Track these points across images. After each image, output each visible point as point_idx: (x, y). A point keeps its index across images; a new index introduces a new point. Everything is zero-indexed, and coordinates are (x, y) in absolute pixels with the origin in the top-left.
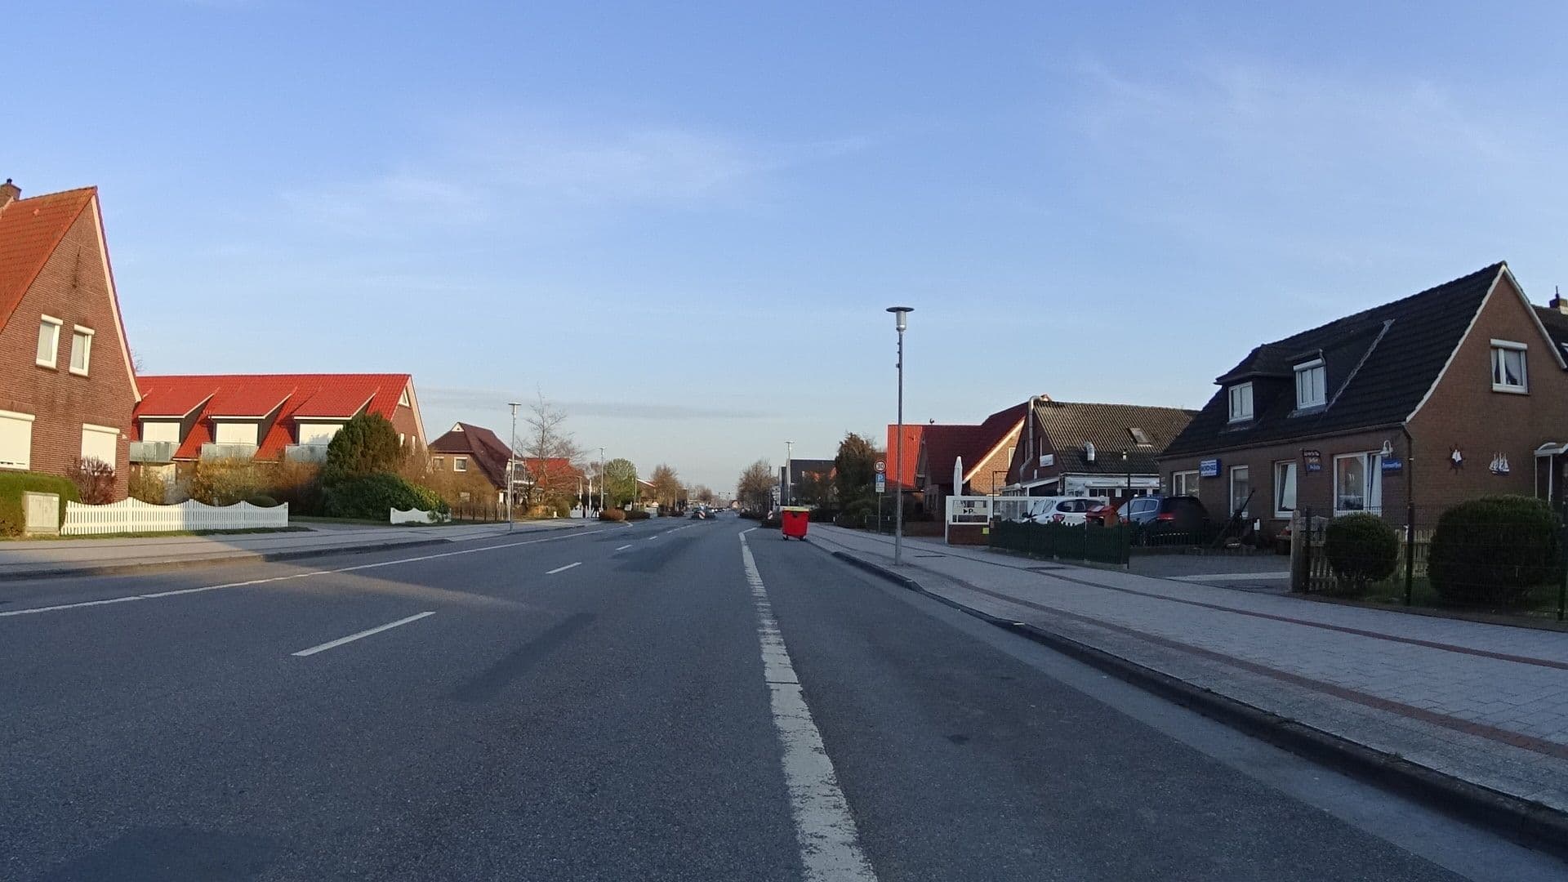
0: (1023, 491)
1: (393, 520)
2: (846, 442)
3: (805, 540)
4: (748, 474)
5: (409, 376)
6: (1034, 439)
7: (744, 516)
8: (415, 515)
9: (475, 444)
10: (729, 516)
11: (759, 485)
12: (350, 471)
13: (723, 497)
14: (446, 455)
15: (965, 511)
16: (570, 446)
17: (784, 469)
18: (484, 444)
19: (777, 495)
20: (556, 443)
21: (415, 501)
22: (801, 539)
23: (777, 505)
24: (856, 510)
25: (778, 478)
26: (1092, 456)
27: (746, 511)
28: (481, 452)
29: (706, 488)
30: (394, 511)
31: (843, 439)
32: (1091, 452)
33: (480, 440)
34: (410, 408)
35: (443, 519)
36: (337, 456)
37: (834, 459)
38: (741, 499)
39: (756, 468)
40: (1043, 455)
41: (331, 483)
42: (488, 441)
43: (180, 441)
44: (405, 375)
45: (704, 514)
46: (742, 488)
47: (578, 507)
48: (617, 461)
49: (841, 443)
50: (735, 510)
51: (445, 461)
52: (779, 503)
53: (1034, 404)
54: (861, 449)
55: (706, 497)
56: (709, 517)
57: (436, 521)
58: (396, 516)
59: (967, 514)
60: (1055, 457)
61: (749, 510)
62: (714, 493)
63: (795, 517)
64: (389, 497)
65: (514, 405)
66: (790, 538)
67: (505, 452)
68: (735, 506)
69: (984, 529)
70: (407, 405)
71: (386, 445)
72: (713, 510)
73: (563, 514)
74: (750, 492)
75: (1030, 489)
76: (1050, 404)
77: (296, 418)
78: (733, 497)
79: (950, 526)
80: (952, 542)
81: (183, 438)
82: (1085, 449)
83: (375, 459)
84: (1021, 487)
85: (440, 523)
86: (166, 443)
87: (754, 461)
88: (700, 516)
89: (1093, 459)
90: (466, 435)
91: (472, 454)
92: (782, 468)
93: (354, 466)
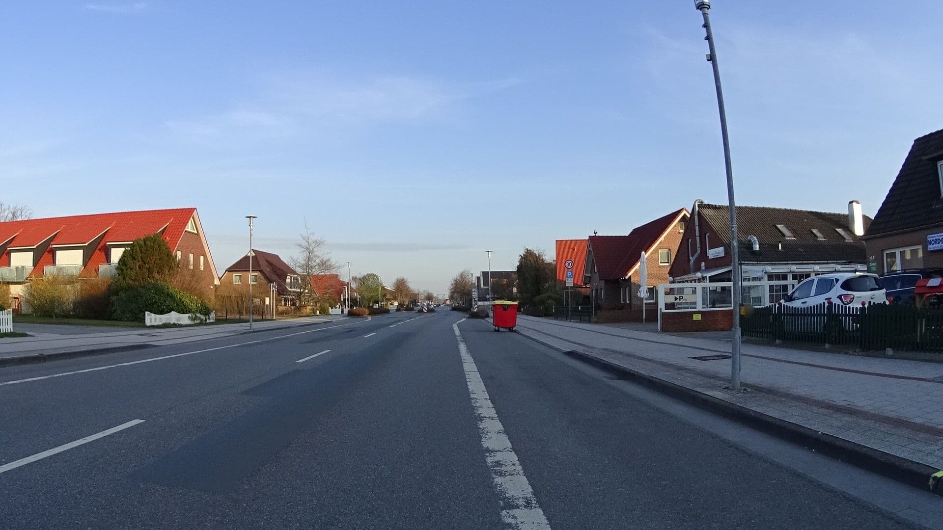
0: (704, 278)
1: (148, 323)
2: (524, 255)
3: (515, 332)
4: (456, 281)
5: (194, 209)
6: (700, 236)
7: (454, 309)
8: (173, 317)
9: (263, 263)
10: (445, 309)
11: (464, 287)
12: (131, 282)
13: (441, 297)
14: (243, 272)
15: (676, 299)
16: (328, 263)
17: (478, 278)
18: (270, 264)
19: (475, 294)
20: (318, 261)
21: (178, 305)
22: (511, 330)
23: (475, 301)
24: (542, 302)
25: (475, 283)
26: (757, 247)
27: (455, 305)
28: (267, 270)
29: (430, 292)
30: (148, 315)
31: (522, 253)
32: (755, 244)
33: (268, 261)
34: (198, 234)
35: (206, 320)
36: (122, 270)
37: (515, 269)
38: (451, 298)
39: (462, 275)
40: (710, 249)
41: (116, 293)
42: (274, 263)
43: (33, 266)
44: (191, 209)
45: (427, 309)
46: (453, 290)
47: (338, 306)
48: (369, 275)
49: (521, 256)
50: (448, 305)
51: (243, 277)
52: (477, 299)
53: (698, 207)
54: (535, 259)
55: (429, 297)
56: (430, 311)
57: (198, 321)
58: (151, 318)
59: (678, 301)
60: (725, 250)
61: (457, 305)
62: (435, 295)
63: (505, 310)
64: (156, 302)
65: (250, 217)
66: (501, 329)
67: (285, 270)
68: (448, 302)
69: (694, 315)
70: (196, 232)
71: (160, 259)
72: (432, 306)
73: (324, 312)
74: (458, 292)
75: (709, 277)
76: (709, 206)
77: (108, 243)
78: (447, 297)
79: (663, 314)
80: (664, 330)
81: (36, 263)
82: (750, 241)
83: (150, 271)
84: (702, 277)
85: (202, 323)
86: (22, 267)
87: (460, 271)
88: (424, 310)
89: (758, 249)
90: (257, 259)
91: (260, 271)
92: (477, 277)
93: (133, 278)
